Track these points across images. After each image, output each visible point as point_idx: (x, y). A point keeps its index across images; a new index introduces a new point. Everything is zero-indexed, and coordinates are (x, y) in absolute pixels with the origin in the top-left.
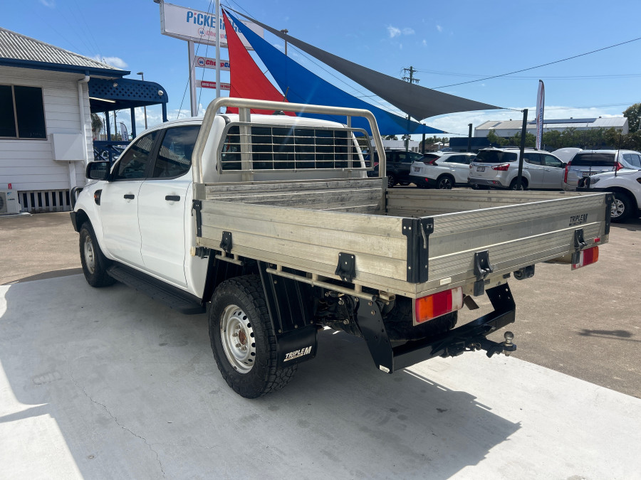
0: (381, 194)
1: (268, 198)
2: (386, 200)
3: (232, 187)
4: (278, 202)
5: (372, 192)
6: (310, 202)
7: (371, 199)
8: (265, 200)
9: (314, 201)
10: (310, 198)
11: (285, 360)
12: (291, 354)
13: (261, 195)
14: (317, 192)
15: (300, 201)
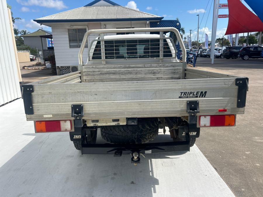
0: (181, 71)
1: (111, 71)
2: (185, 74)
3: (94, 66)
4: (117, 73)
5: (175, 70)
6: (134, 74)
7: (174, 73)
8: (110, 72)
9: (137, 73)
10: (134, 72)
11: (74, 138)
12: (76, 136)
13: (108, 70)
14: (138, 69)
15: (129, 73)
